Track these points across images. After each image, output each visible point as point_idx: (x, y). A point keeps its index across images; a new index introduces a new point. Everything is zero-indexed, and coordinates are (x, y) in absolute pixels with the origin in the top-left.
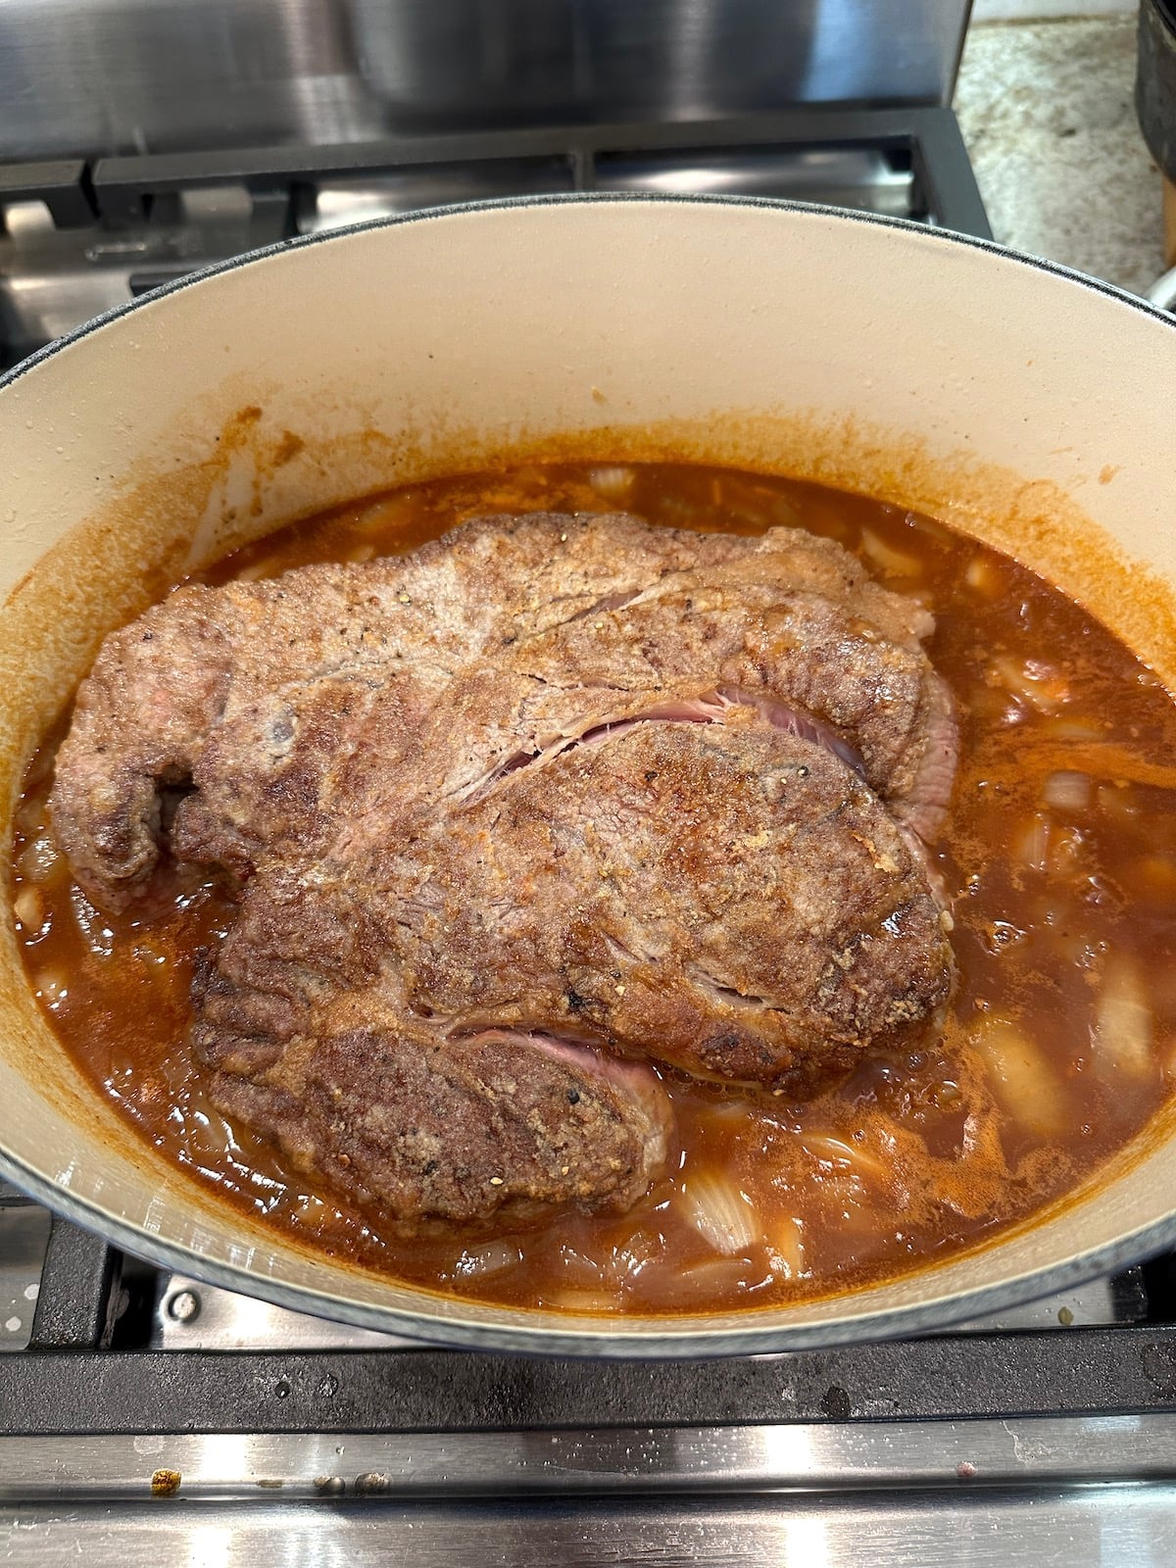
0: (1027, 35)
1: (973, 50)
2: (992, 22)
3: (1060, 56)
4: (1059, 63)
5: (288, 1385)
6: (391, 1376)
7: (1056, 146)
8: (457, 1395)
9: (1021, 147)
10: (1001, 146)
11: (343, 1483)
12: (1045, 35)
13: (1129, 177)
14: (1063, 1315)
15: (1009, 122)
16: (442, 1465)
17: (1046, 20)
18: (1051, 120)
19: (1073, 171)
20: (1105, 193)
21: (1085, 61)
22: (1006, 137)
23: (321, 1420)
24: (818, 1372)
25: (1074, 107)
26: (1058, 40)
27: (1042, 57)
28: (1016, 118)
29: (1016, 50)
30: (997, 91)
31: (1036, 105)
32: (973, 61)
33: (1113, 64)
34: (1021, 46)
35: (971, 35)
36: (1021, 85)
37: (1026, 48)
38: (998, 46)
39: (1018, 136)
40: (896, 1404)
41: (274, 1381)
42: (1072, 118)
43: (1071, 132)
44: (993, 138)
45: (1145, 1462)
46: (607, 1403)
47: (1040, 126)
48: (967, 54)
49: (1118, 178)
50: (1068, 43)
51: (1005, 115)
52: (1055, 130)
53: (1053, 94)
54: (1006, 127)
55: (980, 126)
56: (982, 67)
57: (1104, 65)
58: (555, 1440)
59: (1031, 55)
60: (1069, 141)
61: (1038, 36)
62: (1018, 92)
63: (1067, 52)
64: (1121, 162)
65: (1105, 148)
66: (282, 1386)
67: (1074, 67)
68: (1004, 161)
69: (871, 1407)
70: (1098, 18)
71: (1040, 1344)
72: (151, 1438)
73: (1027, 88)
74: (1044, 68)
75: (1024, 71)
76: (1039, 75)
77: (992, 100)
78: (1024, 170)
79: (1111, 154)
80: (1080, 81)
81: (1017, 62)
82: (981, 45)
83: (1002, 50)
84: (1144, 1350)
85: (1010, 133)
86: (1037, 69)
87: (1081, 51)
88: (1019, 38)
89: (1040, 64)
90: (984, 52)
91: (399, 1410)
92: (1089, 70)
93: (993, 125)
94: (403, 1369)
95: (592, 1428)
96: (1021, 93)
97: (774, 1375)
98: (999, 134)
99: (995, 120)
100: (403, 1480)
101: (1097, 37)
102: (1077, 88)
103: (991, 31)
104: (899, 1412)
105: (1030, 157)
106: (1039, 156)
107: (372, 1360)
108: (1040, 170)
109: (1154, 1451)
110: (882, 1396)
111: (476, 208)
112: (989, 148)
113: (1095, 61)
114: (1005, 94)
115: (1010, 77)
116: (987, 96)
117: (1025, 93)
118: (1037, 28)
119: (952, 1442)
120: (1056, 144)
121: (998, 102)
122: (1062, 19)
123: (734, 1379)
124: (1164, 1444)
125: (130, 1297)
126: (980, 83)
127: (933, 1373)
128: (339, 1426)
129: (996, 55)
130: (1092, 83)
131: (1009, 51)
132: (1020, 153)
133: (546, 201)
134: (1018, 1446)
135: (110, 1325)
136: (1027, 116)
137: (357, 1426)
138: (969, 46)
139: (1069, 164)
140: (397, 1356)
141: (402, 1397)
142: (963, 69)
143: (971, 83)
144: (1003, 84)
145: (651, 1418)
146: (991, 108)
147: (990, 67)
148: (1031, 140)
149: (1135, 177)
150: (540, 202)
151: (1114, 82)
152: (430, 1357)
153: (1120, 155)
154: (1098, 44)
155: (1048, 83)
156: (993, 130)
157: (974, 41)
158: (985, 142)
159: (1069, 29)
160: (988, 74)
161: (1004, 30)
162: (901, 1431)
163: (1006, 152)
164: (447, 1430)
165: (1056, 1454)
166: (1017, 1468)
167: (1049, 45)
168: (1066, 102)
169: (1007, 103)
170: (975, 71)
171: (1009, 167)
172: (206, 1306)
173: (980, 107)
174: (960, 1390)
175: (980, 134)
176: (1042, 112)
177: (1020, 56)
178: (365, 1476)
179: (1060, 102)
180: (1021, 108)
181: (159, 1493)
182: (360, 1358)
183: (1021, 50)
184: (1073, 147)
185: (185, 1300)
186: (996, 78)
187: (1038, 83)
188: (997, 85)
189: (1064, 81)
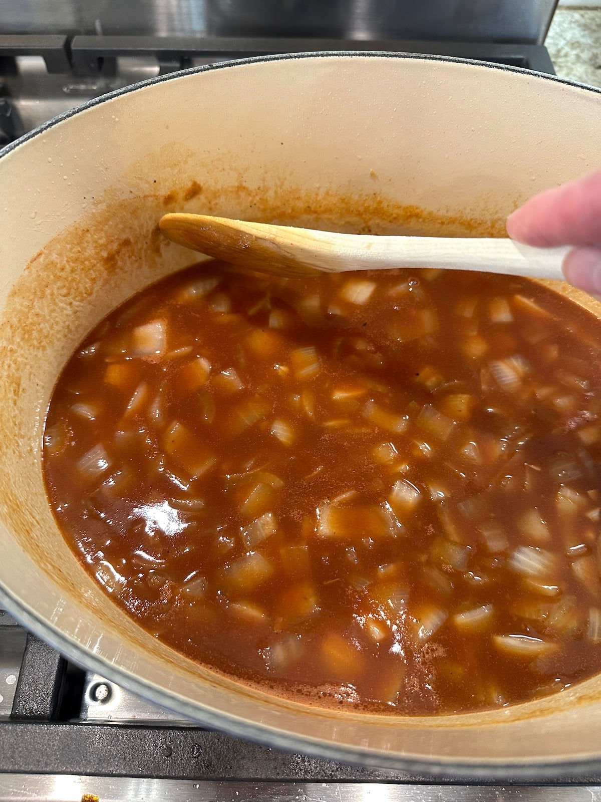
0: (577, 15)
3: (594, 27)
4: (594, 31)
5: (171, 749)
6: (234, 746)
7: (593, 73)
9: (574, 72)
12: (586, 16)
15: (569, 59)
17: (587, 8)
18: (591, 60)
26: (593, 19)
27: (585, 27)
28: (572, 58)
29: (571, 22)
30: (562, 43)
31: (582, 51)
34: (573, 20)
35: (557, 12)
36: (575, 40)
37: (576, 21)
38: (562, 19)
39: (573, 67)
44: (560, 67)
47: (585, 62)
50: (599, 21)
51: (566, 55)
52: (591, 65)
53: (591, 47)
54: (567, 62)
56: (554, 30)
59: (579, 26)
61: (582, 16)
62: (573, 44)
63: (598, 26)
66: (168, 749)
73: (578, 42)
74: (586, 32)
75: (575, 33)
76: (583, 36)
77: (559, 47)
81: (572, 28)
83: (563, 22)
85: (569, 64)
86: (582, 33)
88: (573, 17)
89: (585, 30)
91: (239, 767)
93: (560, 60)
96: (574, 45)
98: (563, 65)
99: (561, 57)
111: (322, 55)
112: (558, 71)
114: (566, 44)
115: (568, 36)
116: (557, 45)
117: (576, 45)
118: (582, 12)
120: (593, 72)
121: (562, 48)
122: (596, 8)
126: (555, 38)
128: (202, 776)
129: (560, 24)
131: (567, 22)
132: (575, 75)
133: (364, 55)
136: (578, 57)
137: (212, 776)
138: (555, 18)
144: (565, 39)
146: (559, 51)
147: (558, 30)
148: (580, 70)
150: (360, 55)
155: (588, 41)
156: (560, 62)
157: (558, 15)
158: (556, 68)
159: (598, 13)
160: (557, 33)
163: (567, 75)
167: (588, 21)
168: (598, 51)
169: (567, 49)
173: (553, 50)
176: (586, 55)
177: (573, 25)
179: (595, 51)
180: (574, 52)
183: (574, 22)
185: (102, 689)
186: (561, 36)
187: (582, 40)
188: (561, 39)
189: (596, 40)
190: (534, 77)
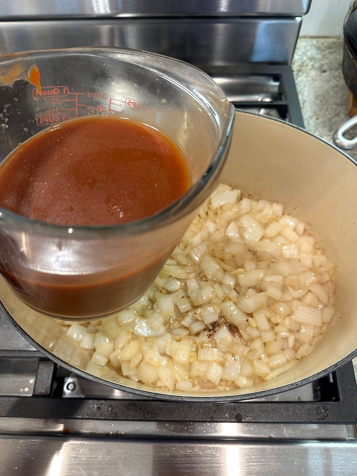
0: (314, 41)
1: (299, 45)
2: (305, 37)
3: (323, 48)
4: (323, 51)
5: (100, 407)
6: (126, 406)
8: (143, 412)
9: (310, 75)
10: (305, 74)
11: (112, 433)
12: (320, 42)
13: (340, 86)
14: (299, 399)
15: (308, 68)
16: (138, 429)
17: (320, 37)
18: (320, 67)
19: (324, 83)
20: (333, 90)
21: (330, 50)
22: (306, 72)
23: (108, 417)
24: (235, 410)
25: (326, 64)
26: (323, 43)
27: (318, 48)
28: (310, 67)
29: (311, 46)
30: (305, 58)
31: (316, 62)
32: (299, 48)
33: (338, 52)
34: (312, 45)
35: (299, 40)
36: (312, 56)
37: (314, 45)
38: (306, 44)
39: (310, 72)
40: (254, 418)
41: (97, 406)
42: (325, 67)
43: (325, 71)
45: (317, 436)
46: (181, 415)
47: (316, 69)
48: (297, 46)
49: (337, 86)
50: (326, 44)
51: (307, 65)
52: (320, 71)
53: (320, 60)
54: (306, 69)
55: (299, 68)
56: (301, 50)
57: (335, 52)
59: (315, 48)
60: (324, 74)
61: (317, 42)
63: (325, 47)
64: (338, 81)
65: (334, 77)
67: (327, 52)
68: (305, 79)
69: (248, 419)
70: (335, 37)
71: (291, 405)
73: (314, 58)
74: (319, 52)
75: (312, 52)
76: (317, 54)
77: (303, 61)
78: (311, 82)
79: (335, 79)
80: (328, 56)
81: (311, 49)
82: (302, 44)
83: (307, 46)
84: (317, 408)
85: (308, 71)
86: (316, 52)
87: (329, 47)
88: (312, 42)
89: (318, 50)
90: (302, 46)
91: (128, 415)
92: (331, 53)
93: (303, 68)
94: (129, 405)
95: (177, 421)
96: (312, 59)
97: (223, 410)
98: (304, 71)
100: (128, 433)
101: (334, 43)
102: (327, 58)
103: (304, 40)
104: (254, 421)
105: (313, 78)
106: (315, 78)
107: (122, 402)
108: (315, 82)
109: (319, 434)
110: (251, 416)
112: (302, 75)
113: (333, 50)
114: (307, 59)
115: (309, 54)
116: (302, 59)
118: (318, 39)
119: (268, 429)
120: (320, 75)
121: (305, 61)
122: (325, 37)
123: (213, 411)
124: (322, 432)
126: (300, 55)
127: (264, 411)
128: (113, 418)
129: (305, 47)
130: (332, 57)
131: (309, 46)
132: (310, 77)
134: (285, 431)
135: (53, 391)
136: (313, 66)
137: (117, 418)
138: (298, 44)
139: (323, 81)
140: (128, 401)
141: (129, 412)
142: (296, 51)
143: (298, 55)
144: (307, 56)
145: (192, 419)
146: (303, 63)
147: (304, 51)
148: (313, 73)
149: (341, 86)
151: (338, 57)
152: (137, 402)
153: (338, 79)
154: (334, 45)
155: (319, 56)
156: (303, 70)
157: (300, 42)
158: (300, 73)
159: (326, 40)
160: (303, 53)
161: (308, 40)
162: (255, 426)
163: (306, 77)
164: (140, 420)
165: (295, 433)
166: (284, 436)
167: (320, 45)
168: (324, 62)
169: (307, 62)
170: (299, 52)
171: (307, 81)
172: (77, 387)
173: (300, 62)
174: (270, 415)
175: (299, 71)
176: (317, 65)
177: (312, 47)
178: (118, 431)
179: (322, 62)
180: (311, 63)
182: (119, 401)
183: (313, 46)
184: (325, 76)
185: (71, 385)
186: (305, 54)
187: (317, 56)
188: (305, 56)
189: (324, 56)
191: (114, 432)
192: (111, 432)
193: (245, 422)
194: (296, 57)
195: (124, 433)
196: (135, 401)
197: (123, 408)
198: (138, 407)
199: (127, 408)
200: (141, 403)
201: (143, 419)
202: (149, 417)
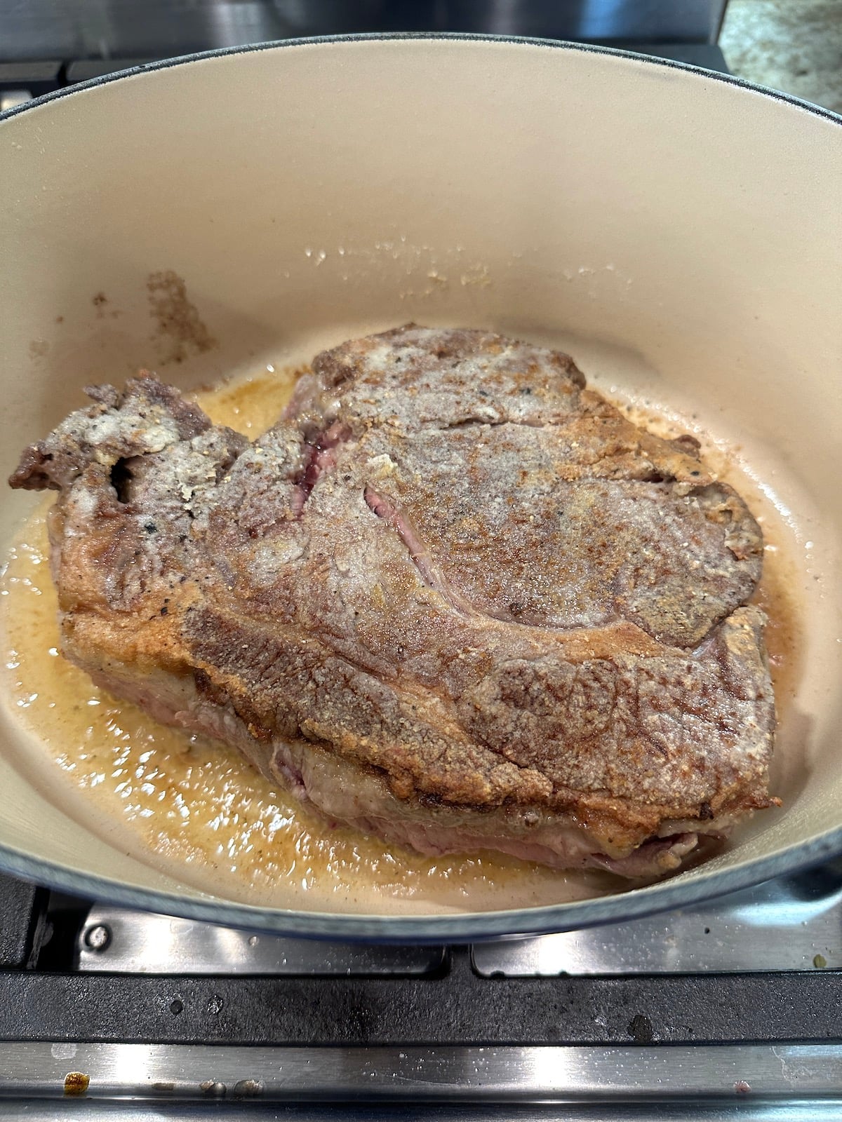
0: (769, 6)
1: (732, 14)
3: (794, 20)
4: (794, 25)
5: (181, 1004)
6: (268, 998)
7: (793, 82)
8: (323, 1015)
11: (224, 1087)
12: (783, 6)
14: (818, 962)
15: (758, 64)
16: (308, 1074)
18: (789, 63)
21: (813, 25)
22: (755, 75)
23: (208, 1034)
24: (626, 1003)
25: (806, 55)
26: (792, 9)
27: (782, 21)
28: (763, 62)
29: (762, 15)
30: (748, 43)
31: (777, 53)
32: (731, 22)
33: (834, 27)
34: (765, 13)
36: (766, 39)
37: (769, 14)
38: (748, 12)
39: (764, 74)
40: (691, 1031)
41: (170, 1000)
42: (804, 63)
43: (804, 73)
46: (449, 1025)
47: (780, 68)
48: (728, 17)
50: (801, 12)
51: (755, 59)
52: (790, 72)
53: (790, 46)
54: (755, 68)
55: (736, 67)
56: (738, 26)
57: (827, 28)
58: (402, 1056)
59: (773, 20)
60: (802, 79)
61: (778, 6)
62: (763, 44)
63: (800, 18)
65: (829, 85)
66: (177, 1003)
67: (805, 28)
69: (668, 1033)
72: (66, 1046)
73: (771, 42)
74: (783, 28)
75: (767, 30)
76: (779, 33)
77: (745, 49)
80: (810, 38)
81: (761, 23)
82: (735, 12)
83: (751, 15)
85: (759, 72)
86: (777, 29)
87: (810, 18)
88: (763, 7)
89: (780, 25)
90: (738, 16)
91: (274, 1027)
92: (816, 31)
93: (746, 66)
94: (278, 992)
95: (437, 1045)
96: (766, 44)
97: (588, 1003)
98: (750, 72)
99: (747, 62)
100: (274, 1086)
102: (807, 43)
103: (741, 2)
104: (693, 1037)
107: (252, 984)
110: (677, 1023)
113: (820, 25)
114: (754, 46)
115: (758, 33)
116: (740, 46)
117: (769, 45)
119: (730, 1063)
120: (793, 80)
121: (749, 51)
123: (555, 1007)
125: (54, 929)
126: (736, 37)
127: (721, 1005)
128: (223, 1039)
129: (746, 19)
130: (818, 40)
131: (756, 16)
134: (784, 1068)
135: (36, 950)
136: (771, 61)
137: (238, 1039)
138: (729, 12)
140: (274, 982)
141: (277, 1016)
142: (725, 27)
143: (729, 36)
144: (752, 37)
145: (485, 1038)
146: (744, 54)
147: (743, 26)
148: (774, 78)
152: (301, 983)
154: (822, 14)
155: (785, 38)
156: (746, 69)
157: (732, 8)
159: (800, 2)
160: (741, 31)
161: (752, 2)
162: (690, 1054)
164: (314, 1044)
165: (817, 1075)
166: (782, 1086)
167: (786, 13)
168: (800, 52)
169: (756, 51)
170: (733, 29)
172: (116, 938)
173: (736, 53)
174: (743, 1019)
176: (782, 58)
177: (764, 19)
178: (243, 1082)
179: (794, 52)
180: (766, 55)
181: (70, 1092)
182: (243, 983)
183: (766, 15)
184: (805, 83)
185: (99, 933)
186: (747, 34)
187: (778, 39)
188: (748, 39)
189: (797, 37)
190: (578, 51)
191: (229, 1085)
192: (220, 1085)
193: (662, 1044)
194: (725, 42)
195: (261, 1087)
196: (296, 981)
197: (257, 1006)
198: (306, 999)
199: (270, 1005)
200: (315, 985)
201: (325, 1038)
202: (343, 1033)
